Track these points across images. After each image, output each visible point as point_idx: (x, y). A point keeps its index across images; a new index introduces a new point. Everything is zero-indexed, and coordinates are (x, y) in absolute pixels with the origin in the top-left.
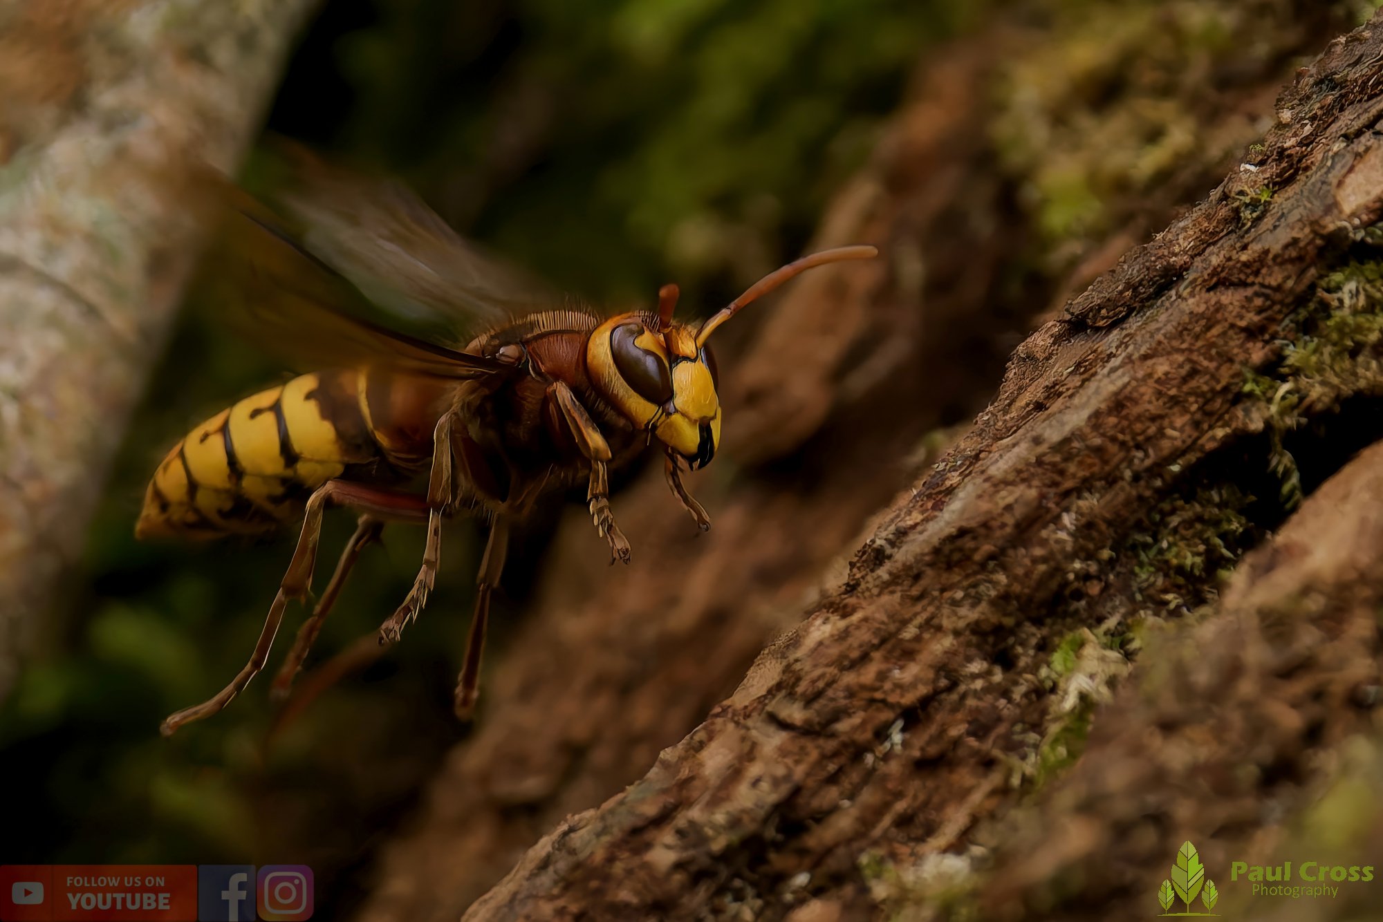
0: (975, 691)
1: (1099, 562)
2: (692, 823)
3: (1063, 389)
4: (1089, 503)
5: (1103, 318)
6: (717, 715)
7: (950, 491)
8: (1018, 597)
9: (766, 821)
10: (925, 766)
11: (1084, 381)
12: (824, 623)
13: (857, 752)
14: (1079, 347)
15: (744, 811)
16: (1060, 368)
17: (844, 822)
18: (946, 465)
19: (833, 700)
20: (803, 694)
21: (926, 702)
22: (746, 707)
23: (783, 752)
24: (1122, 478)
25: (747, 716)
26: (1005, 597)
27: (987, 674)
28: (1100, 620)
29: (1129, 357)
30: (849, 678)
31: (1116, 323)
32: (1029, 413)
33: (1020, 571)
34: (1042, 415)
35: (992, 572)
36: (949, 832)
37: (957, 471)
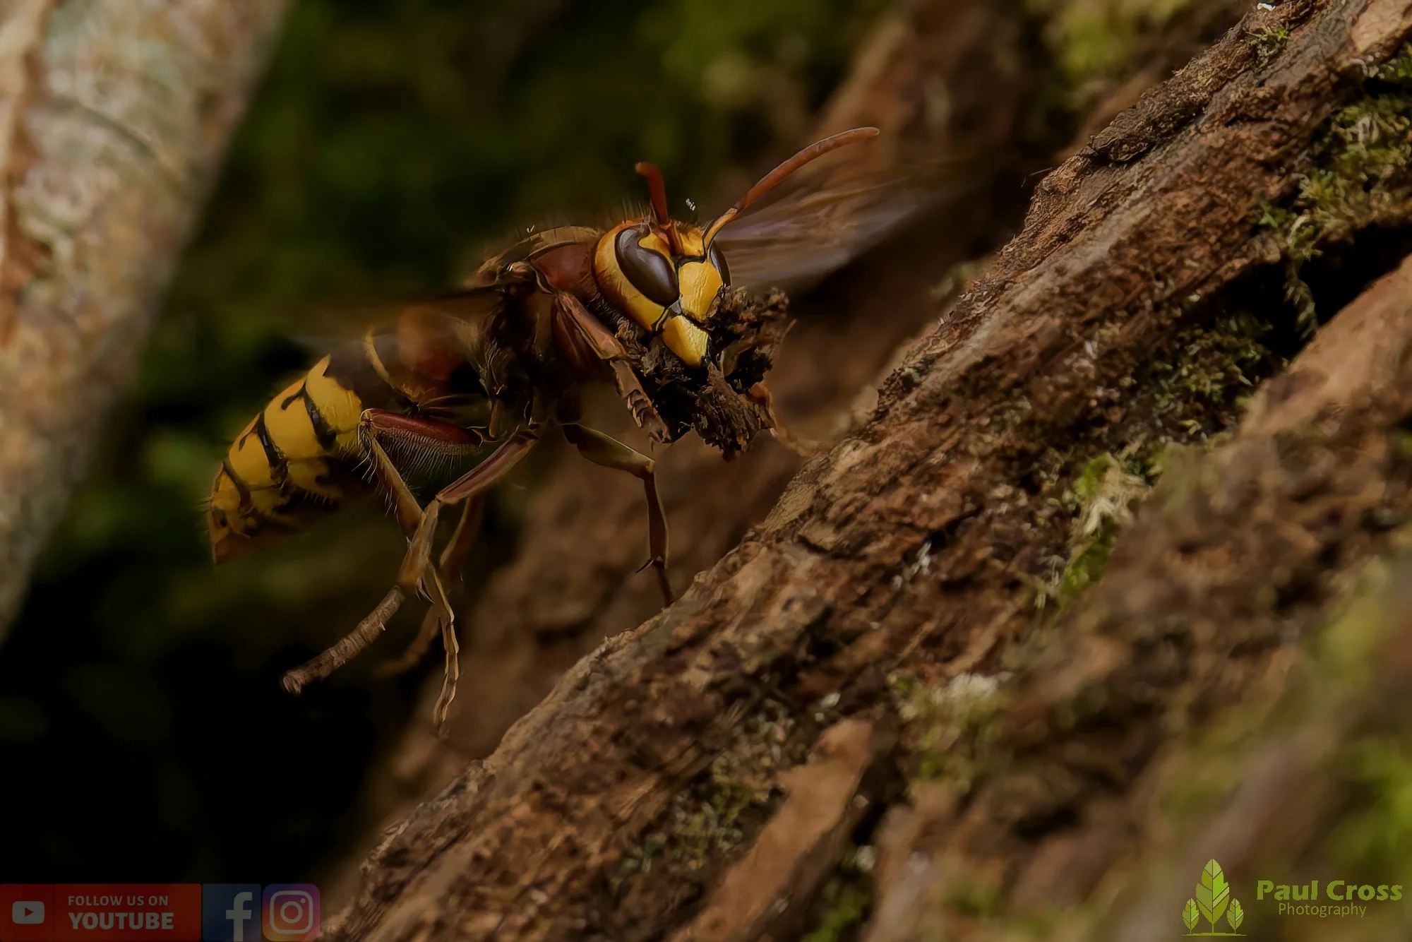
0: (1000, 515)
1: (1121, 389)
2: (725, 644)
3: (1086, 221)
4: (1112, 331)
5: (1125, 153)
6: (751, 539)
7: (977, 320)
8: (1042, 423)
9: (798, 641)
10: (952, 588)
11: (1106, 214)
12: (854, 449)
13: (888, 574)
14: (1100, 181)
15: (776, 633)
16: (1083, 200)
17: (874, 644)
18: (973, 295)
19: (862, 523)
20: (834, 521)
21: (952, 526)
22: (778, 531)
23: (814, 575)
24: (1143, 308)
25: (779, 540)
26: (1030, 423)
27: (1013, 497)
28: (1122, 446)
29: (1150, 189)
30: (878, 503)
31: (1138, 157)
32: (1052, 246)
33: (1044, 398)
34: (1065, 247)
35: (1019, 398)
36: (976, 652)
37: (982, 301)
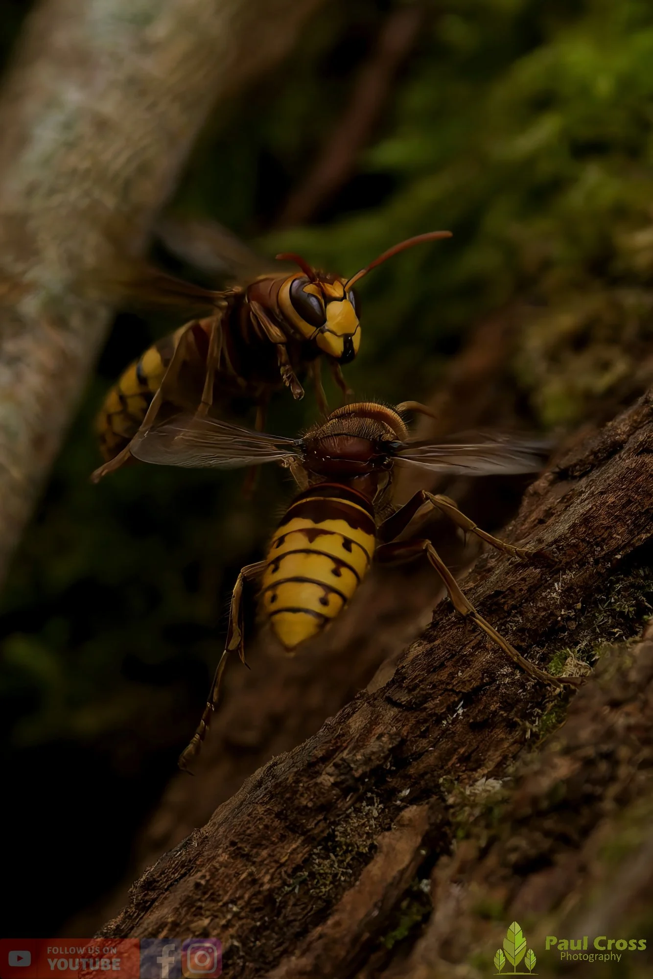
0: (504, 684)
1: (575, 610)
2: (342, 759)
3: (555, 511)
4: (569, 576)
5: (577, 471)
6: (358, 698)
7: (490, 570)
8: (529, 630)
9: (386, 758)
10: (476, 727)
11: (567, 507)
12: (419, 646)
13: (439, 719)
14: (563, 488)
15: (373, 753)
16: (552, 500)
17: (431, 759)
18: (488, 555)
19: (423, 689)
20: (407, 687)
21: (477, 690)
22: (374, 694)
23: (396, 719)
24: (589, 563)
25: (375, 699)
26: (522, 630)
27: (513, 674)
28: (577, 644)
29: (592, 493)
30: (435, 678)
31: (585, 474)
32: (535, 526)
33: (531, 616)
34: (541, 527)
35: (514, 616)
36: (491, 765)
37: (494, 558)
